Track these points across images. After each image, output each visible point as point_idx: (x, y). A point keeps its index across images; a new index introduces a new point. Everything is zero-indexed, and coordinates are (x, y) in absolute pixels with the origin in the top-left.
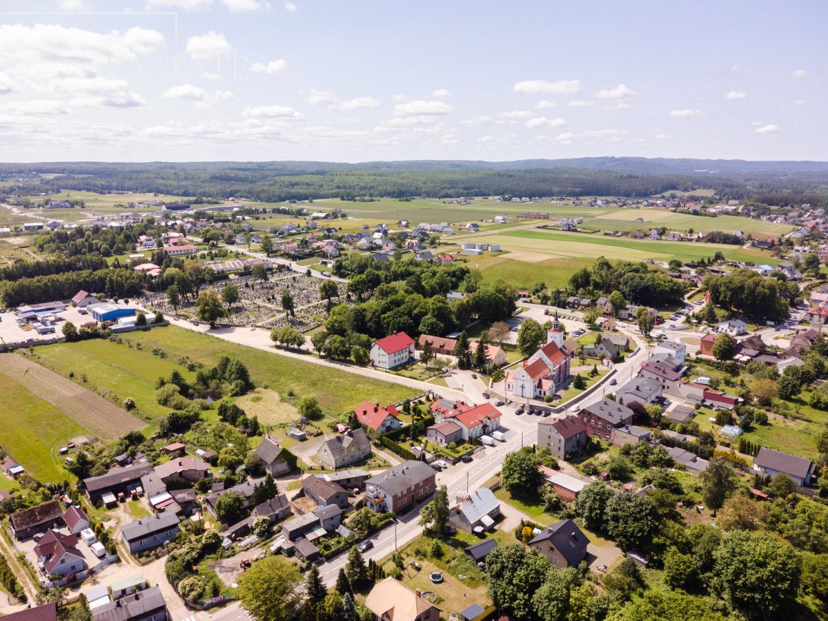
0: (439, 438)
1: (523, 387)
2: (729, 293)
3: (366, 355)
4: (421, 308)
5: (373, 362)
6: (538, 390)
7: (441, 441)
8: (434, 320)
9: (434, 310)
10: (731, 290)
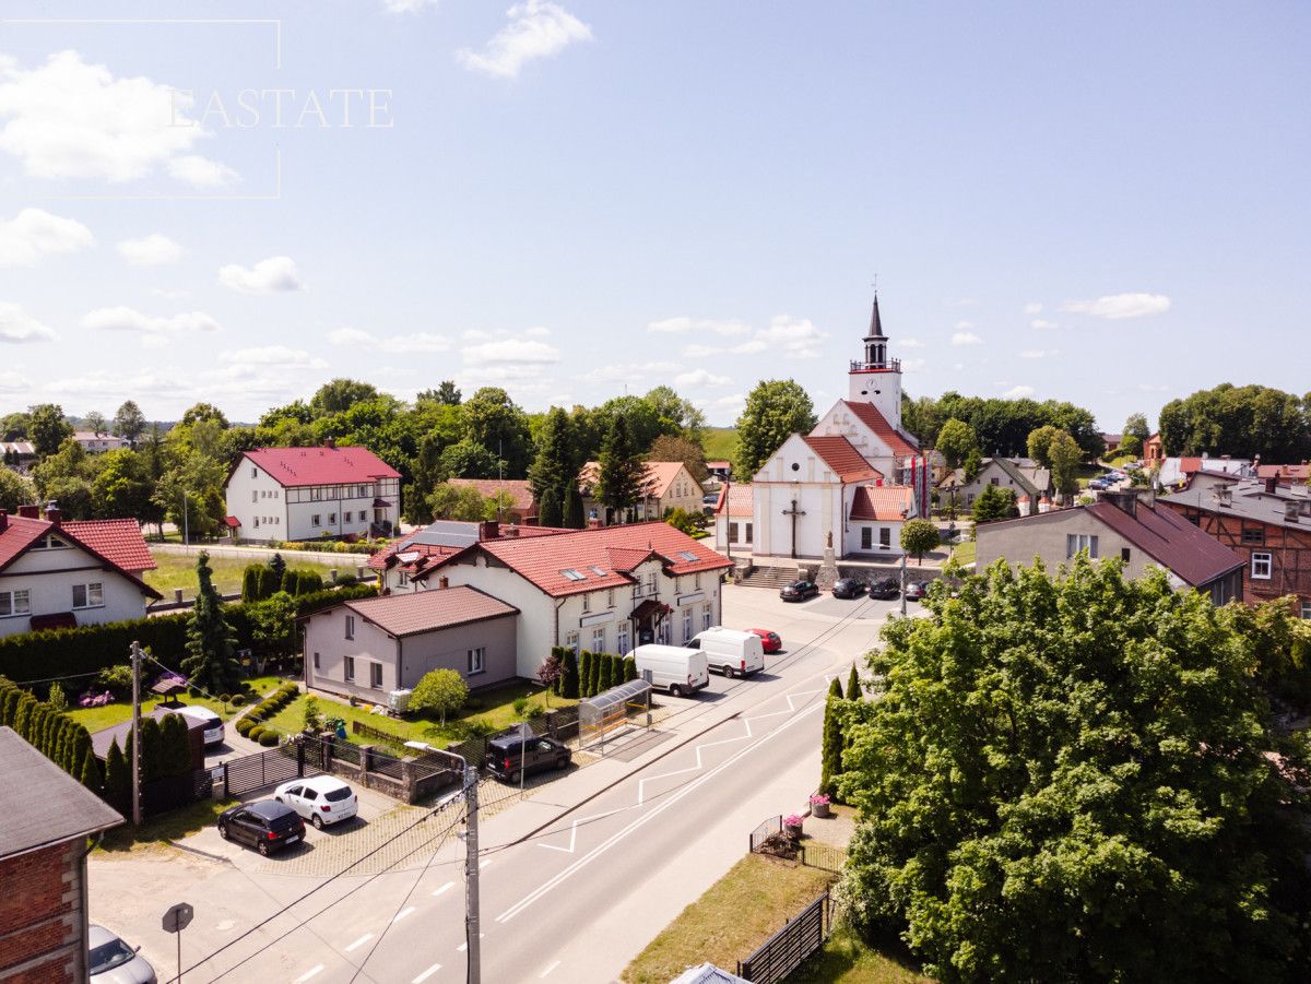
0: (363, 663)
1: (795, 513)
2: (1216, 428)
3: (215, 506)
4: (444, 427)
5: (236, 526)
6: (857, 527)
7: (377, 672)
8: (479, 448)
9: (478, 424)
10: (1220, 419)
